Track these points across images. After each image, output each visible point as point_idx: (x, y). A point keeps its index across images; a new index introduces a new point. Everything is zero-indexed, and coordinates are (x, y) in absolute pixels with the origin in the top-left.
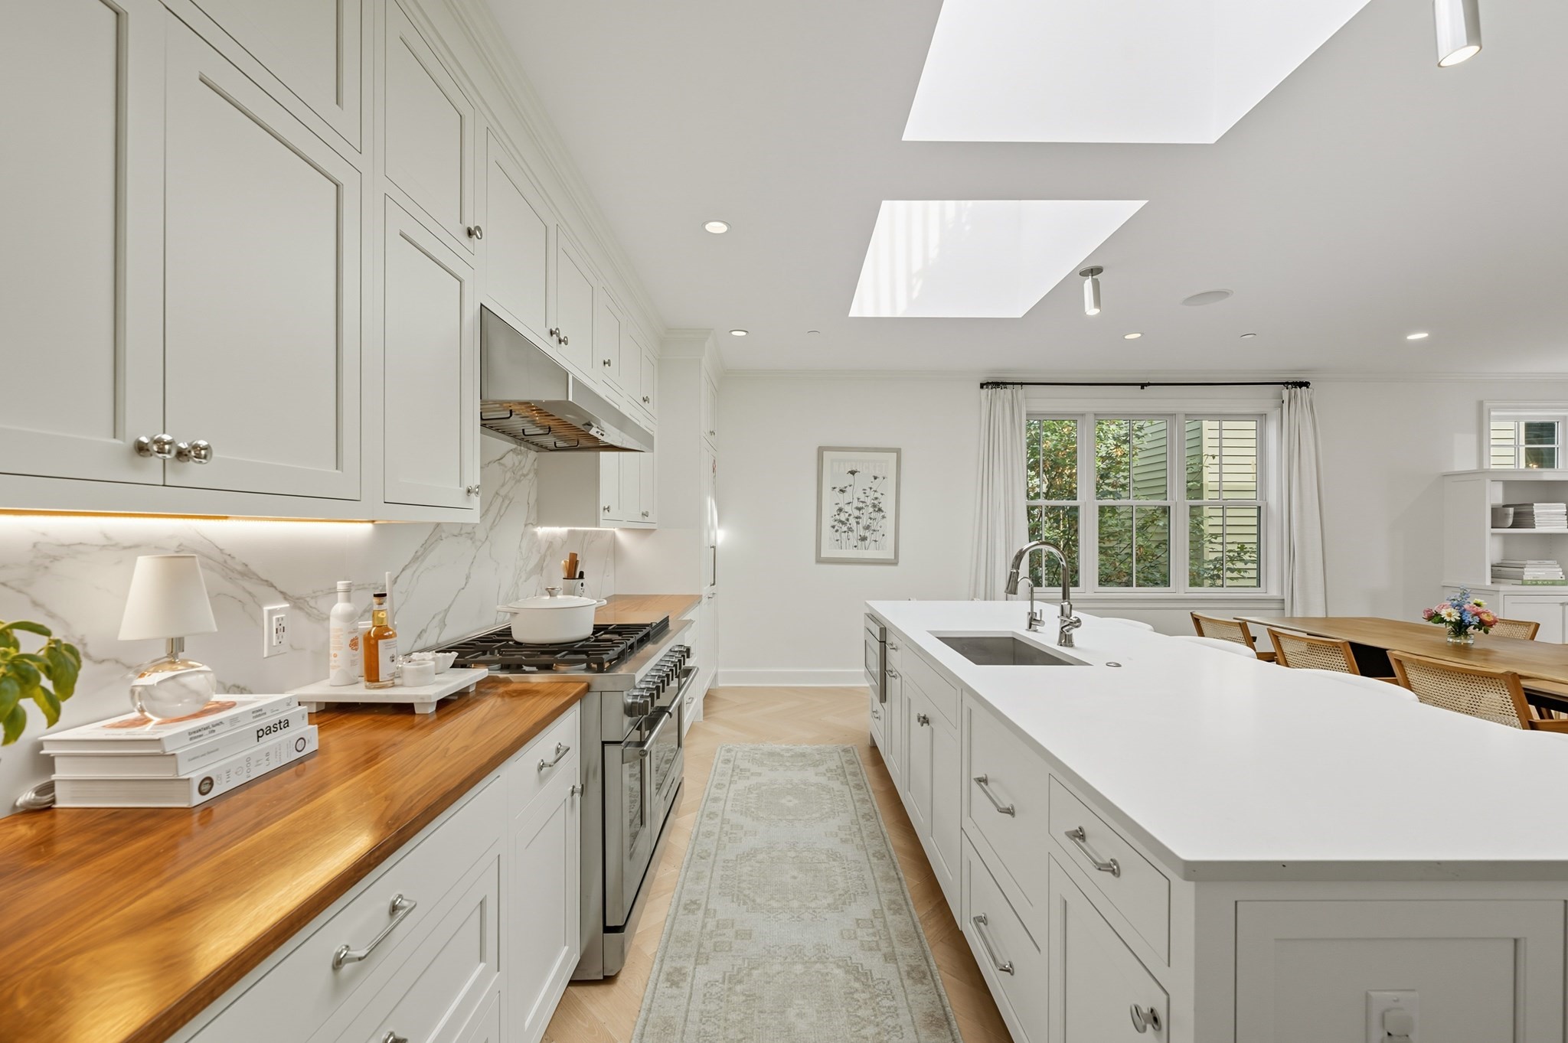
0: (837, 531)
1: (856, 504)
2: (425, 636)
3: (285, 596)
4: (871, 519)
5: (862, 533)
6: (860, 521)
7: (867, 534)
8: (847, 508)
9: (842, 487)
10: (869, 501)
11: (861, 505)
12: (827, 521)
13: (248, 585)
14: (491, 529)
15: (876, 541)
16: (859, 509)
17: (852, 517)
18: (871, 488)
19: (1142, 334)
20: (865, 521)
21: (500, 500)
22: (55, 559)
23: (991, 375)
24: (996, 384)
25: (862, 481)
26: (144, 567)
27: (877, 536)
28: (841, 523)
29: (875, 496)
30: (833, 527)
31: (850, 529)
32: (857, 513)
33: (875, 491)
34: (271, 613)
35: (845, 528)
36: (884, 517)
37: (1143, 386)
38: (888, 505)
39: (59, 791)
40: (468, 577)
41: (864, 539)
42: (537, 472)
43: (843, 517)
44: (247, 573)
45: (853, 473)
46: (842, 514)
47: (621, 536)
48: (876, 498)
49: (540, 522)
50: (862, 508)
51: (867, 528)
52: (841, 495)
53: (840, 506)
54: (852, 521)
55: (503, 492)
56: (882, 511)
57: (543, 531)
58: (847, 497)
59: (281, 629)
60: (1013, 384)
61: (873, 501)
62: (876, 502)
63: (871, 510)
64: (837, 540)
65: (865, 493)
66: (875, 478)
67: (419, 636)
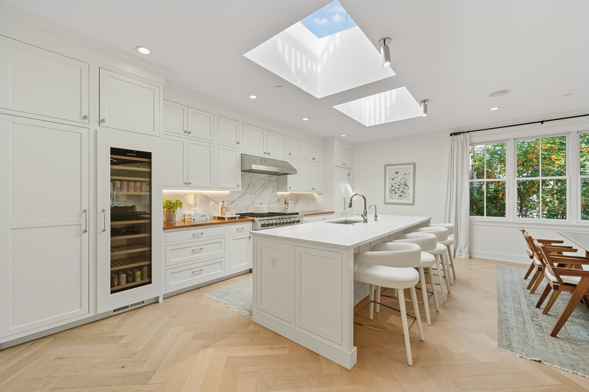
0: (391, 193)
1: (398, 184)
2: (242, 211)
3: (214, 201)
4: (403, 189)
5: (400, 194)
6: (399, 190)
7: (402, 194)
8: (395, 185)
9: (393, 178)
10: (403, 183)
11: (400, 184)
12: (388, 190)
13: (208, 199)
14: (261, 192)
15: (405, 197)
16: (399, 185)
17: (396, 188)
18: (403, 178)
19: (499, 107)
20: (401, 190)
21: (264, 187)
22: (186, 195)
23: (454, 130)
24: (456, 134)
25: (400, 176)
26: (193, 196)
27: (405, 195)
28: (392, 190)
29: (405, 181)
30: (390, 192)
31: (396, 193)
32: (398, 187)
33: (405, 179)
34: (211, 203)
35: (394, 192)
36: (408, 188)
37: (542, 122)
38: (410, 184)
39: (186, 219)
40: (253, 202)
41: (401, 196)
42: (277, 180)
43: (393, 188)
44: (208, 198)
45: (397, 173)
46: (393, 187)
47: (315, 195)
48: (406, 181)
49: (278, 191)
50: (400, 185)
51: (402, 192)
52: (392, 181)
53: (392, 184)
54: (397, 190)
55: (265, 185)
56: (408, 186)
57: (278, 193)
58: (395, 181)
59: (213, 206)
60: (464, 132)
61: (404, 183)
62: (405, 183)
63: (403, 186)
64: (391, 196)
65: (401, 180)
66: (405, 174)
67: (240, 211)
